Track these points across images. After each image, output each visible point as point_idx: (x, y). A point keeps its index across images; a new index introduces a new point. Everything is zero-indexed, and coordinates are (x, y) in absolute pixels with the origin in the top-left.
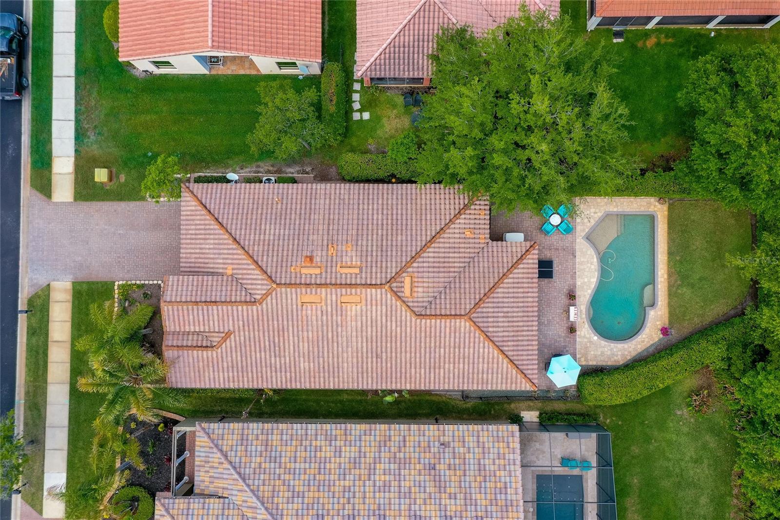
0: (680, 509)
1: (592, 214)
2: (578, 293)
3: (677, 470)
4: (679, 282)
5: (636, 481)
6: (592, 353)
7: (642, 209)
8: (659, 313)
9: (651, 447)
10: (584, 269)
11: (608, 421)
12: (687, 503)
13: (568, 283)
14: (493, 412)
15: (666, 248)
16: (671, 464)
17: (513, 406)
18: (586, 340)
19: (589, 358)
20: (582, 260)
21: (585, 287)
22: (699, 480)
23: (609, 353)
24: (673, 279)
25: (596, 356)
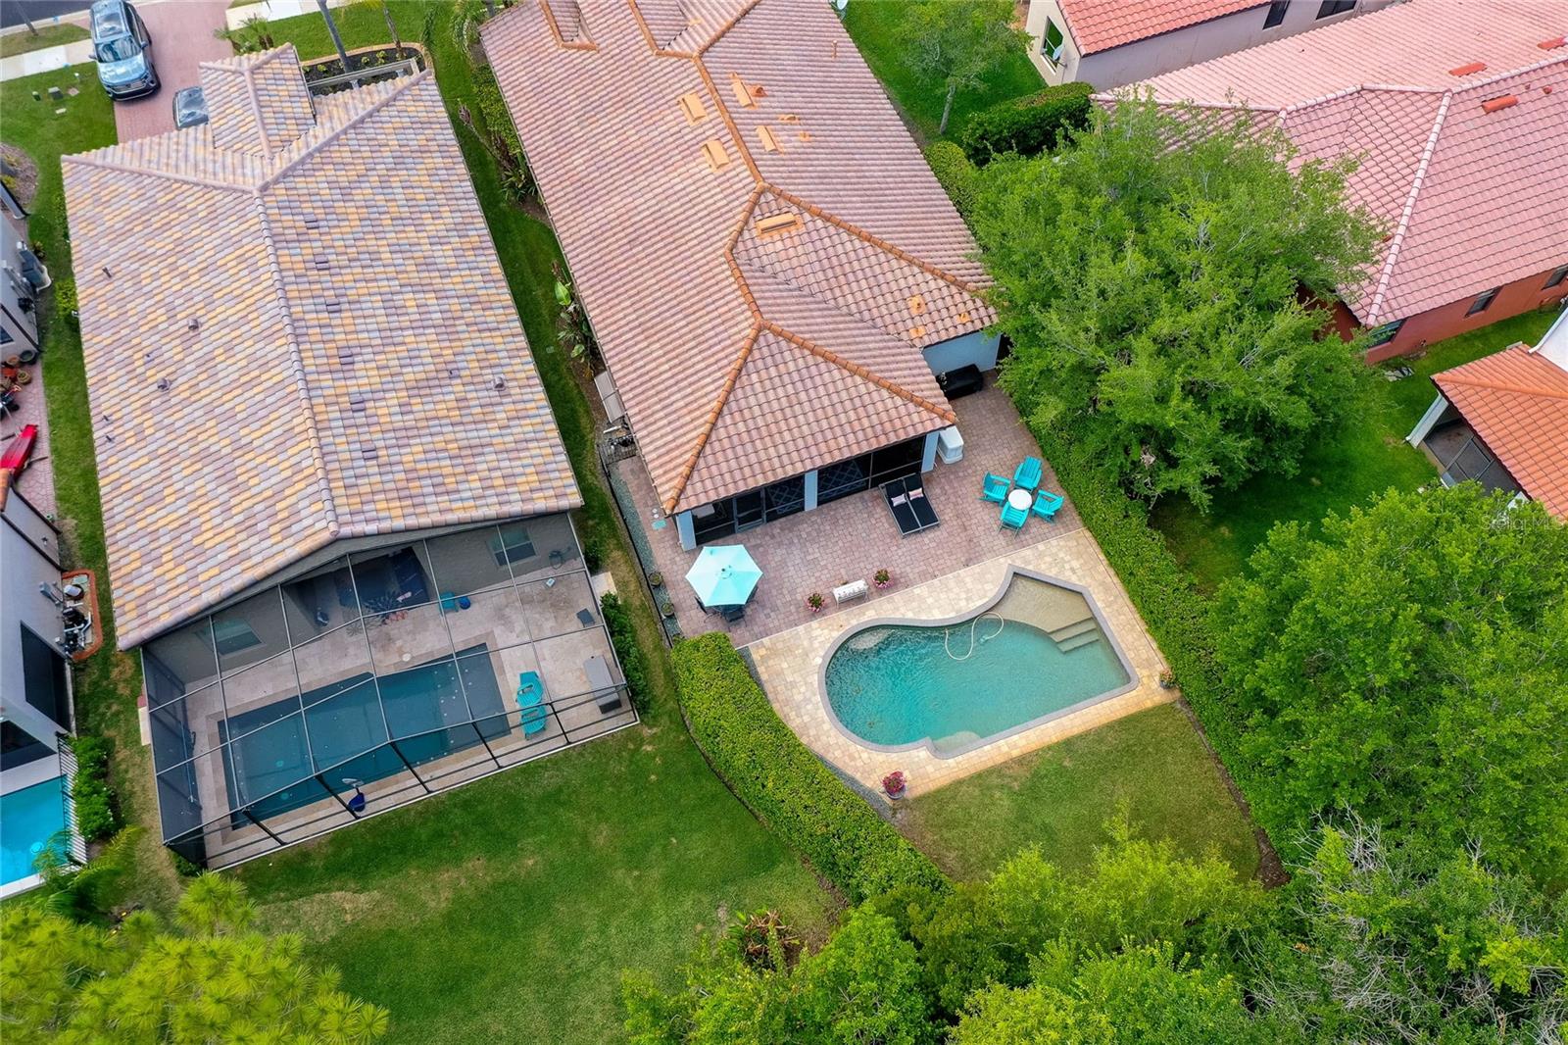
0: (490, 1006)
1: (1067, 566)
2: (897, 597)
3: (583, 962)
4: (1016, 786)
5: (530, 862)
6: (785, 665)
7: (1131, 655)
8: (930, 769)
9: (620, 873)
10: (950, 590)
11: (649, 748)
12: (508, 1022)
13: (908, 569)
14: (591, 523)
15: (1076, 731)
16: (594, 938)
17: (616, 554)
18: (806, 643)
19: (771, 663)
20: (968, 580)
21: (915, 604)
22: (576, 1028)
23: (798, 698)
24: (1017, 770)
25: (780, 673)
